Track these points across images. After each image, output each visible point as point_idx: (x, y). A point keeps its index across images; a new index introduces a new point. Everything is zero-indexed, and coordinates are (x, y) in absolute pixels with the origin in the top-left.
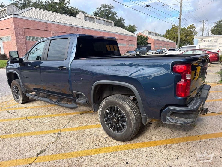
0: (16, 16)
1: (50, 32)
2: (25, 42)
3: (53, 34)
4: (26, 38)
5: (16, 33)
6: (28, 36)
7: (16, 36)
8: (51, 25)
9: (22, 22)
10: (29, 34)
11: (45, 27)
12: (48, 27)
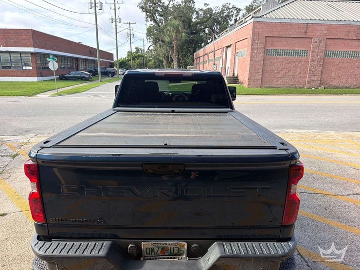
0: (258, 20)
1: (309, 40)
2: (262, 59)
3: (316, 42)
4: (266, 52)
5: (252, 45)
6: (269, 49)
7: (252, 49)
8: (315, 27)
9: (265, 27)
10: (272, 45)
11: (302, 31)
12: (308, 31)
